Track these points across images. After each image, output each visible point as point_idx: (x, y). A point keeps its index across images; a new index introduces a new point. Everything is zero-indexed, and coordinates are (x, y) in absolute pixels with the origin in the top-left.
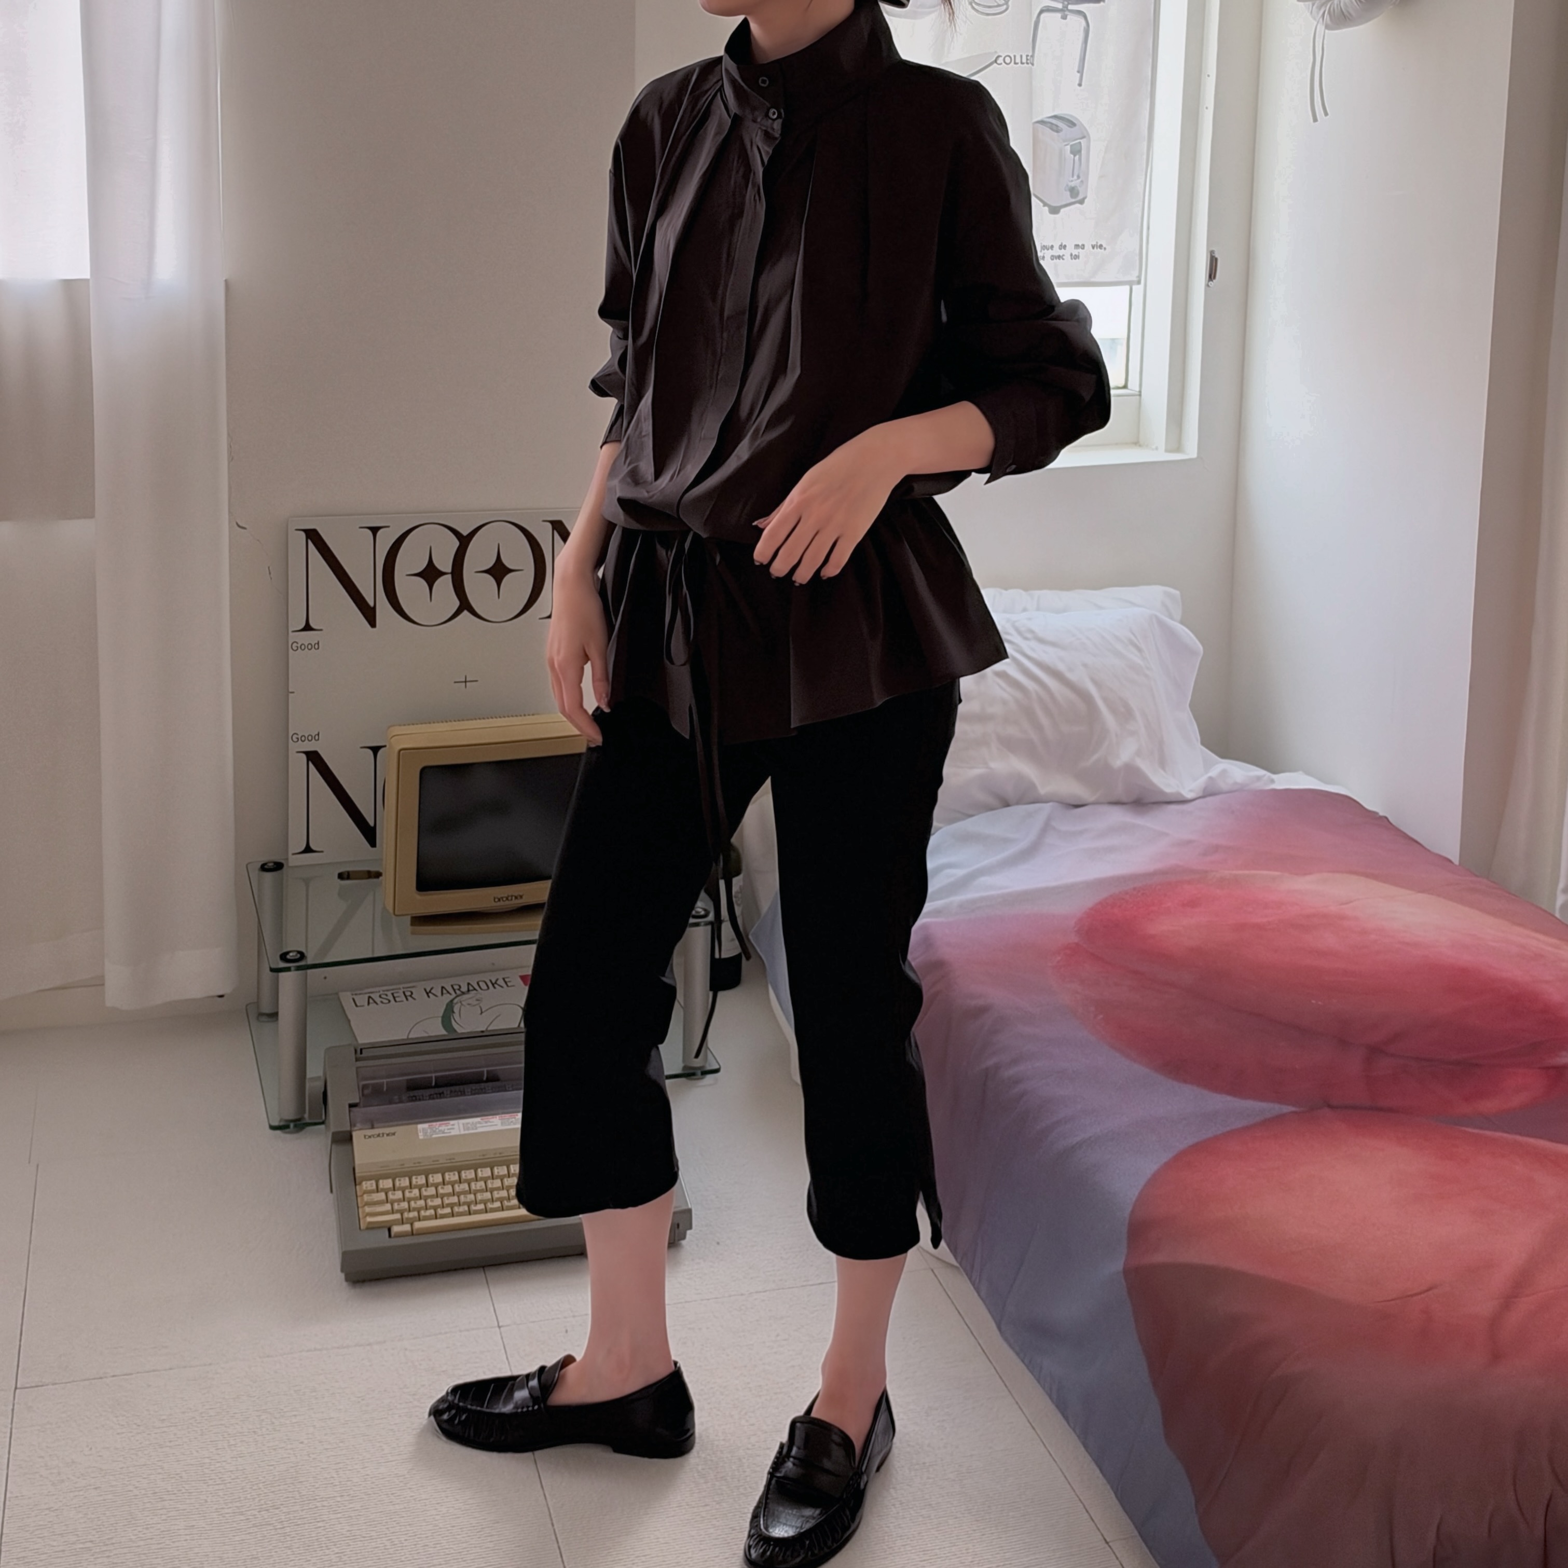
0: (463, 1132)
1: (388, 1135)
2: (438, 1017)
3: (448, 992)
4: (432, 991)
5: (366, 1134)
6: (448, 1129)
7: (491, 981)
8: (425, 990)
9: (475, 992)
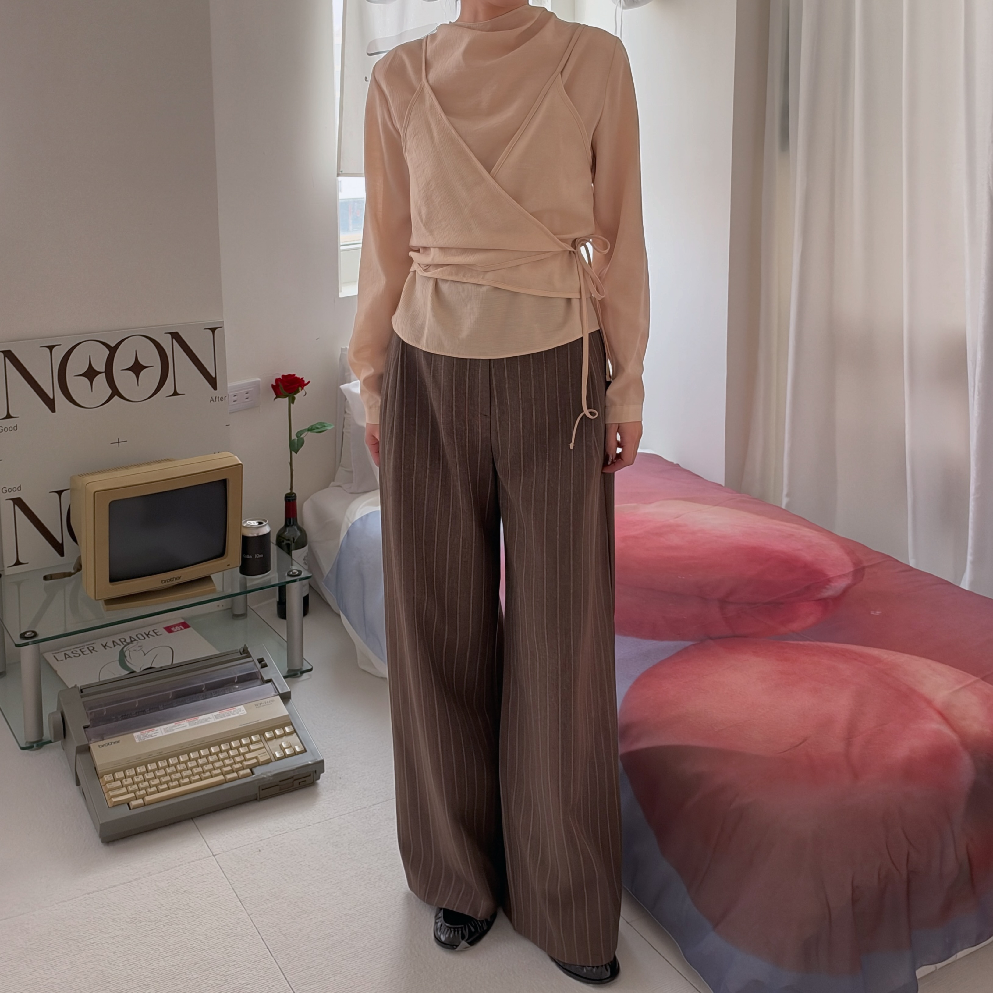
0: (165, 734)
1: (114, 743)
2: (116, 661)
3: (118, 644)
4: (107, 645)
5: (100, 744)
6: (155, 733)
7: (145, 633)
8: (102, 644)
9: (136, 642)
